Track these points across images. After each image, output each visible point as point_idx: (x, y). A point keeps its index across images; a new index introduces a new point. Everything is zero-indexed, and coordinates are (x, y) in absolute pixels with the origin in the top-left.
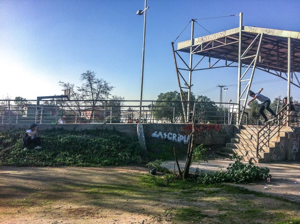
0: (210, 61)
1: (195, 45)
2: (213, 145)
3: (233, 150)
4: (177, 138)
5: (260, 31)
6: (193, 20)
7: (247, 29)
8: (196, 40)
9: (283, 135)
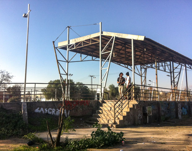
0: (81, 56)
1: (70, 44)
2: (84, 116)
3: (98, 119)
4: (56, 112)
6: (68, 27)
7: (105, 34)
8: (71, 41)
9: (131, 106)
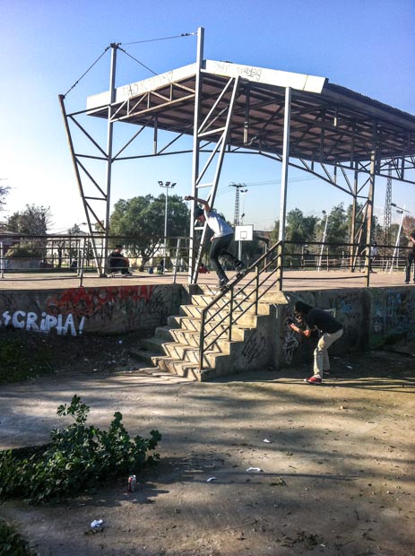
0: (156, 140)
1: (118, 102)
2: (132, 332)
3: (163, 345)
4: (38, 322)
5: (233, 71)
6: (115, 46)
7: (213, 68)
8: (119, 91)
9: (264, 310)
